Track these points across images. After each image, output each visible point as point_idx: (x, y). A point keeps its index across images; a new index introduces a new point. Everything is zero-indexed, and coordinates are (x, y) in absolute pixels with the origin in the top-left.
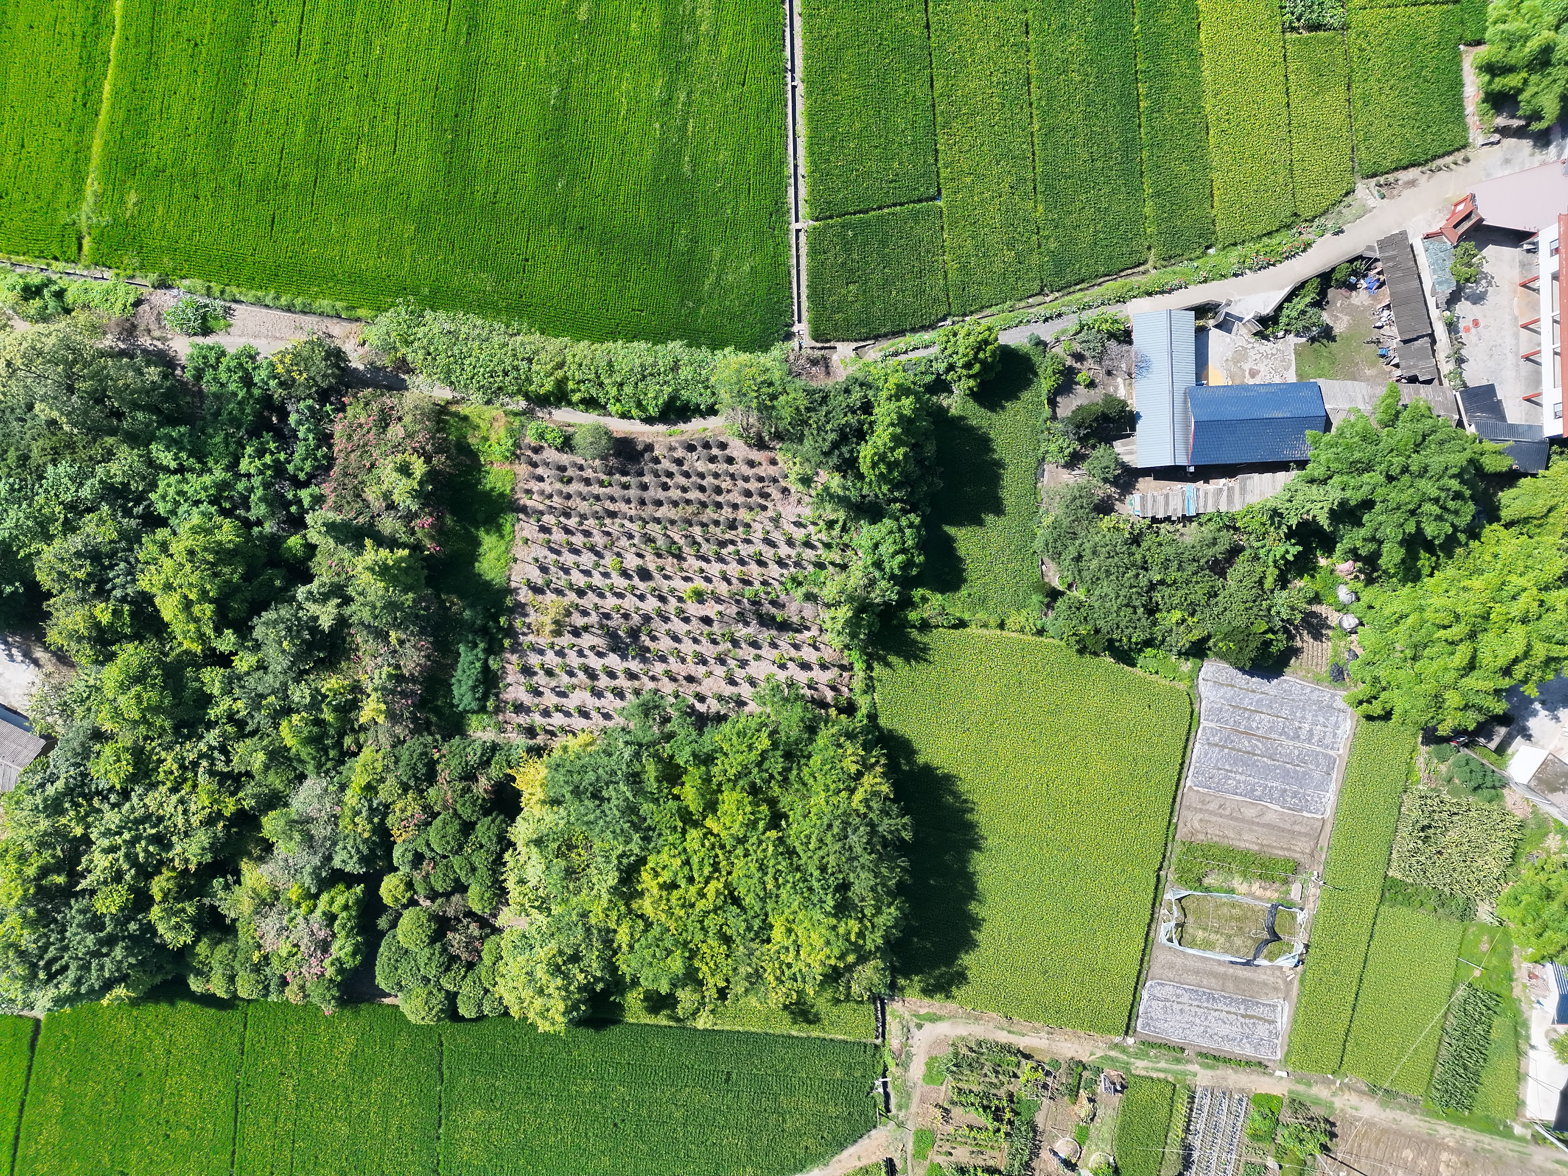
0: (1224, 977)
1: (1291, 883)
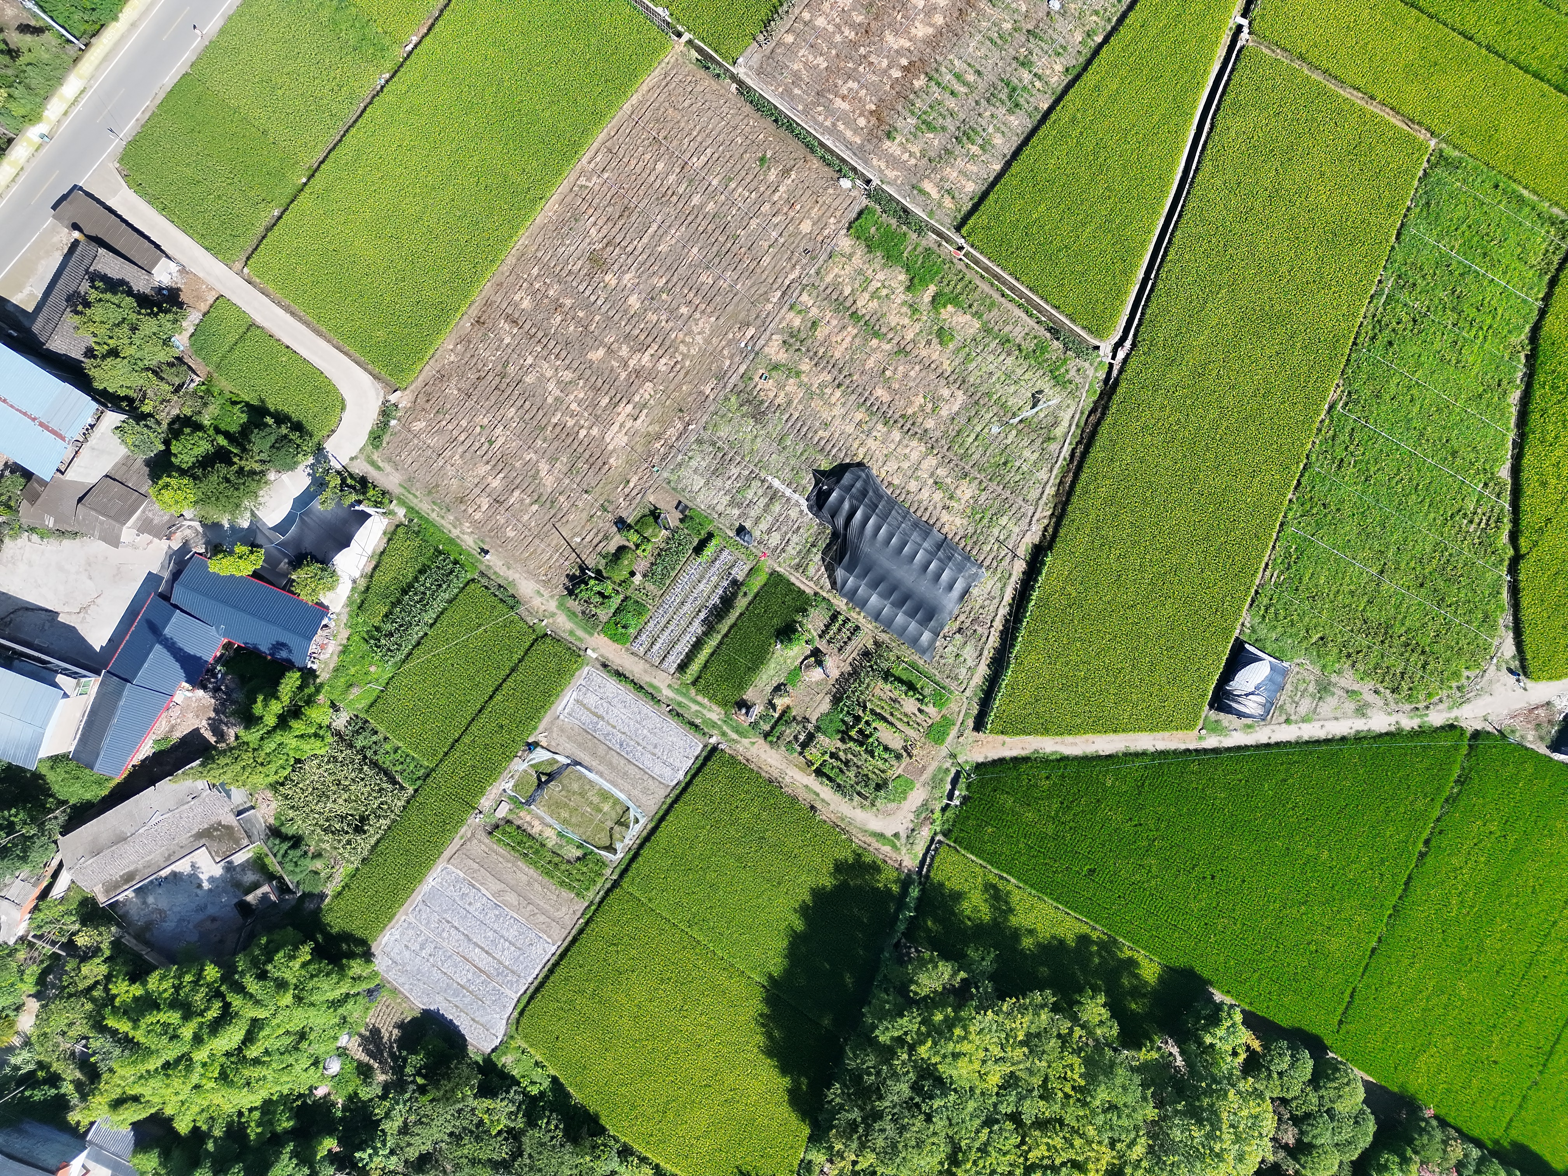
0: (602, 760)
1: (504, 818)
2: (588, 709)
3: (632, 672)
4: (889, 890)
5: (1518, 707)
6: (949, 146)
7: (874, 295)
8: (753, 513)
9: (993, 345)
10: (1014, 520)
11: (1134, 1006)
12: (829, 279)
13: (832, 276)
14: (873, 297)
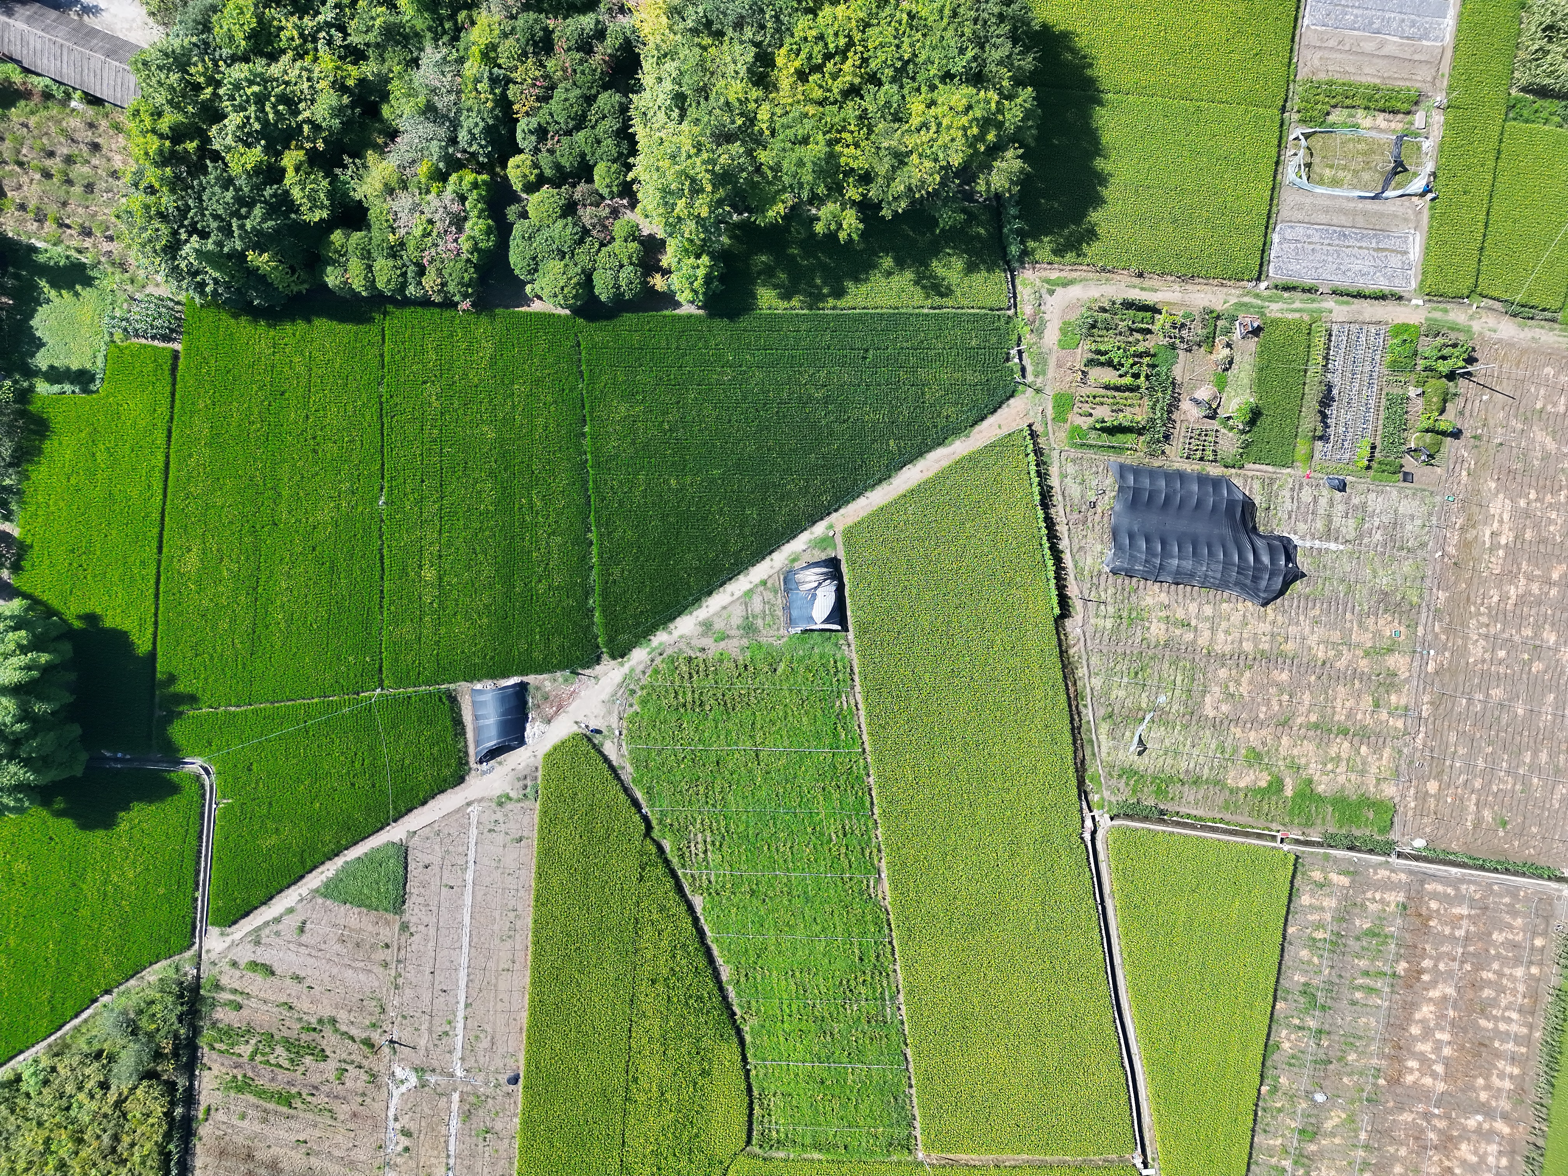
0: (1354, 213)
1: (1415, 113)
2: (1393, 251)
3: (1371, 306)
4: (1036, 238)
5: (574, 705)
6: (1345, 925)
7: (1338, 759)
8: (1340, 508)
9: (1206, 771)
10: (1100, 628)
11: (764, 258)
12: (1387, 753)
13: (1385, 755)
14: (1338, 756)
